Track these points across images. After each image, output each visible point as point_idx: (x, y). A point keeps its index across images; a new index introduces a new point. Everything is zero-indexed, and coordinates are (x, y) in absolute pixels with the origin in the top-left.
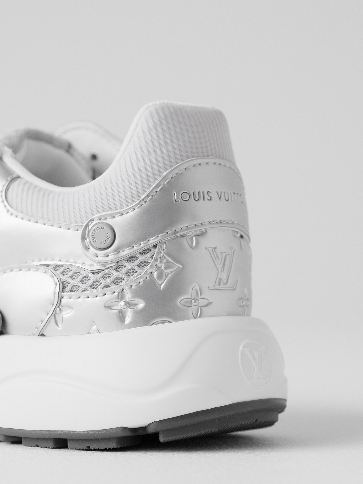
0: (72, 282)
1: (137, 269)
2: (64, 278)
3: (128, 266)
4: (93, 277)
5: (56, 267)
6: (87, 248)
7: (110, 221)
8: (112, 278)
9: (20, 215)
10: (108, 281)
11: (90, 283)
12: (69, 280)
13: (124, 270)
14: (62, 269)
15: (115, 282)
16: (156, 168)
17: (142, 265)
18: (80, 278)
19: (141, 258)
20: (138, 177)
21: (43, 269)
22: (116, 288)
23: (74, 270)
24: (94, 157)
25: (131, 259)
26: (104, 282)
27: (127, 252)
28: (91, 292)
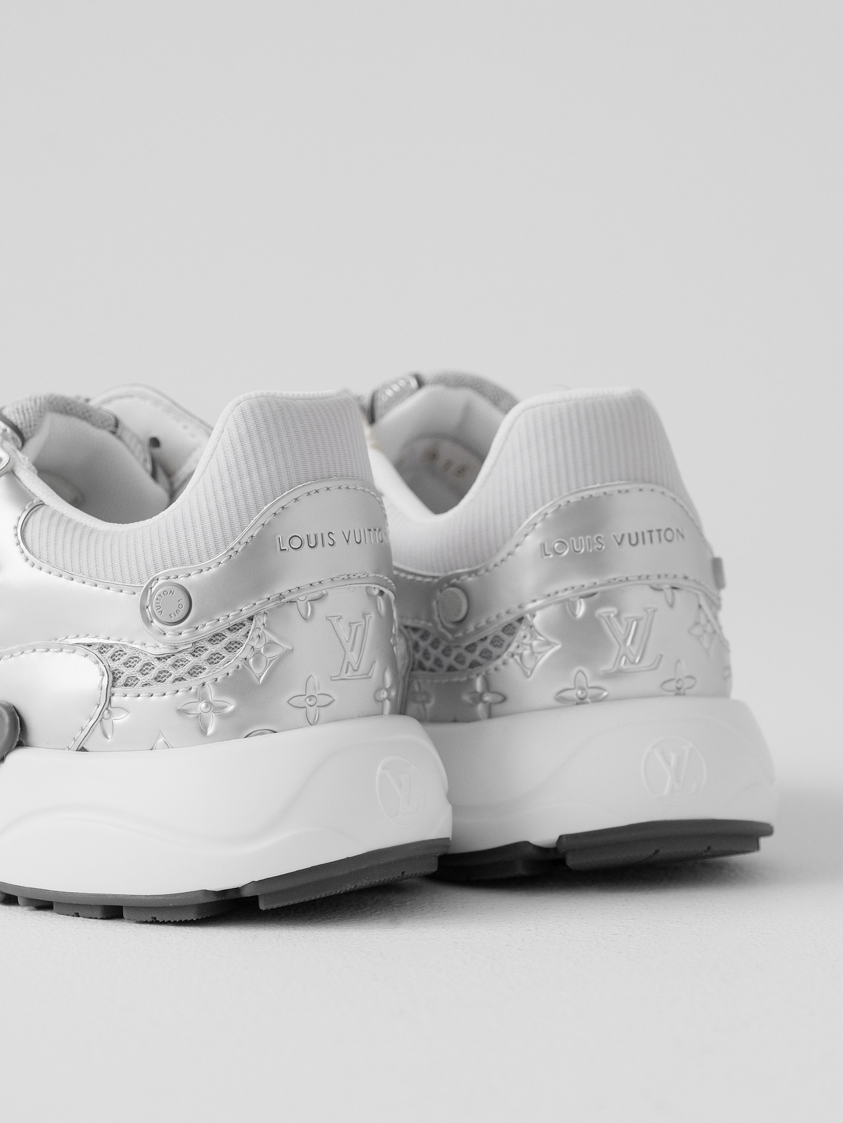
0: (128, 672)
1: (224, 653)
2: (114, 665)
3: (212, 649)
4: (159, 666)
5: (102, 648)
6: (148, 622)
7: (182, 580)
8: (188, 666)
9: (46, 567)
10: (181, 671)
11: (154, 673)
12: (123, 669)
13: (205, 655)
14: (111, 651)
15: (194, 672)
16: (251, 500)
17: (232, 647)
18: (138, 666)
19: (230, 637)
20: (224, 513)
21: (81, 650)
22: (194, 683)
23: (129, 653)
24: (155, 442)
25: (215, 638)
26: (175, 673)
27: (207, 628)
28: (157, 687)
